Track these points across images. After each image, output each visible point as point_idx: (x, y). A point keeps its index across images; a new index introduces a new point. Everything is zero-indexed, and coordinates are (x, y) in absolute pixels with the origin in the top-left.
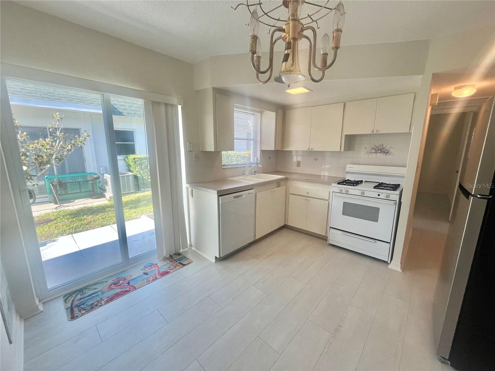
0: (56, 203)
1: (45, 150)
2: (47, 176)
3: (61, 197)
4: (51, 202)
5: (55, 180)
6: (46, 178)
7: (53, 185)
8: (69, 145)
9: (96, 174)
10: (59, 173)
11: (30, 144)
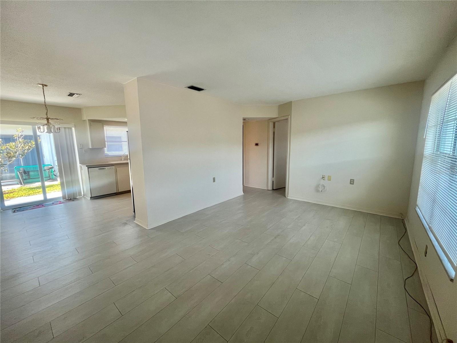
0: (21, 184)
1: (12, 150)
2: (15, 167)
3: (25, 181)
4: (18, 184)
5: (21, 169)
6: (15, 168)
7: (20, 173)
8: (27, 146)
9: (52, 166)
10: (25, 164)
11: (3, 146)
